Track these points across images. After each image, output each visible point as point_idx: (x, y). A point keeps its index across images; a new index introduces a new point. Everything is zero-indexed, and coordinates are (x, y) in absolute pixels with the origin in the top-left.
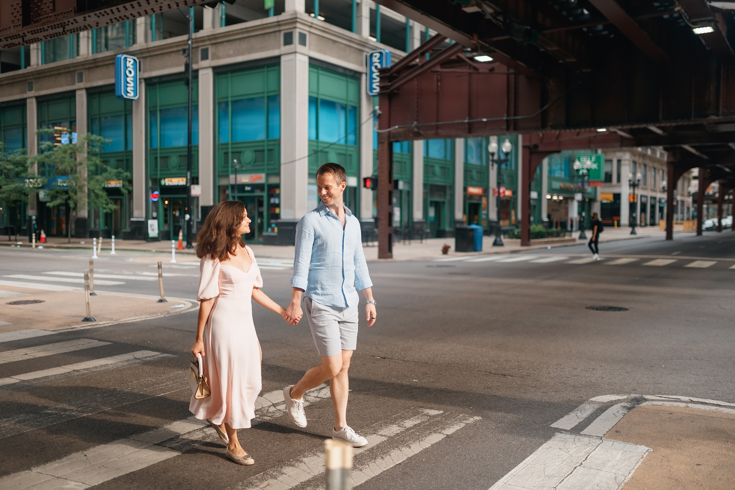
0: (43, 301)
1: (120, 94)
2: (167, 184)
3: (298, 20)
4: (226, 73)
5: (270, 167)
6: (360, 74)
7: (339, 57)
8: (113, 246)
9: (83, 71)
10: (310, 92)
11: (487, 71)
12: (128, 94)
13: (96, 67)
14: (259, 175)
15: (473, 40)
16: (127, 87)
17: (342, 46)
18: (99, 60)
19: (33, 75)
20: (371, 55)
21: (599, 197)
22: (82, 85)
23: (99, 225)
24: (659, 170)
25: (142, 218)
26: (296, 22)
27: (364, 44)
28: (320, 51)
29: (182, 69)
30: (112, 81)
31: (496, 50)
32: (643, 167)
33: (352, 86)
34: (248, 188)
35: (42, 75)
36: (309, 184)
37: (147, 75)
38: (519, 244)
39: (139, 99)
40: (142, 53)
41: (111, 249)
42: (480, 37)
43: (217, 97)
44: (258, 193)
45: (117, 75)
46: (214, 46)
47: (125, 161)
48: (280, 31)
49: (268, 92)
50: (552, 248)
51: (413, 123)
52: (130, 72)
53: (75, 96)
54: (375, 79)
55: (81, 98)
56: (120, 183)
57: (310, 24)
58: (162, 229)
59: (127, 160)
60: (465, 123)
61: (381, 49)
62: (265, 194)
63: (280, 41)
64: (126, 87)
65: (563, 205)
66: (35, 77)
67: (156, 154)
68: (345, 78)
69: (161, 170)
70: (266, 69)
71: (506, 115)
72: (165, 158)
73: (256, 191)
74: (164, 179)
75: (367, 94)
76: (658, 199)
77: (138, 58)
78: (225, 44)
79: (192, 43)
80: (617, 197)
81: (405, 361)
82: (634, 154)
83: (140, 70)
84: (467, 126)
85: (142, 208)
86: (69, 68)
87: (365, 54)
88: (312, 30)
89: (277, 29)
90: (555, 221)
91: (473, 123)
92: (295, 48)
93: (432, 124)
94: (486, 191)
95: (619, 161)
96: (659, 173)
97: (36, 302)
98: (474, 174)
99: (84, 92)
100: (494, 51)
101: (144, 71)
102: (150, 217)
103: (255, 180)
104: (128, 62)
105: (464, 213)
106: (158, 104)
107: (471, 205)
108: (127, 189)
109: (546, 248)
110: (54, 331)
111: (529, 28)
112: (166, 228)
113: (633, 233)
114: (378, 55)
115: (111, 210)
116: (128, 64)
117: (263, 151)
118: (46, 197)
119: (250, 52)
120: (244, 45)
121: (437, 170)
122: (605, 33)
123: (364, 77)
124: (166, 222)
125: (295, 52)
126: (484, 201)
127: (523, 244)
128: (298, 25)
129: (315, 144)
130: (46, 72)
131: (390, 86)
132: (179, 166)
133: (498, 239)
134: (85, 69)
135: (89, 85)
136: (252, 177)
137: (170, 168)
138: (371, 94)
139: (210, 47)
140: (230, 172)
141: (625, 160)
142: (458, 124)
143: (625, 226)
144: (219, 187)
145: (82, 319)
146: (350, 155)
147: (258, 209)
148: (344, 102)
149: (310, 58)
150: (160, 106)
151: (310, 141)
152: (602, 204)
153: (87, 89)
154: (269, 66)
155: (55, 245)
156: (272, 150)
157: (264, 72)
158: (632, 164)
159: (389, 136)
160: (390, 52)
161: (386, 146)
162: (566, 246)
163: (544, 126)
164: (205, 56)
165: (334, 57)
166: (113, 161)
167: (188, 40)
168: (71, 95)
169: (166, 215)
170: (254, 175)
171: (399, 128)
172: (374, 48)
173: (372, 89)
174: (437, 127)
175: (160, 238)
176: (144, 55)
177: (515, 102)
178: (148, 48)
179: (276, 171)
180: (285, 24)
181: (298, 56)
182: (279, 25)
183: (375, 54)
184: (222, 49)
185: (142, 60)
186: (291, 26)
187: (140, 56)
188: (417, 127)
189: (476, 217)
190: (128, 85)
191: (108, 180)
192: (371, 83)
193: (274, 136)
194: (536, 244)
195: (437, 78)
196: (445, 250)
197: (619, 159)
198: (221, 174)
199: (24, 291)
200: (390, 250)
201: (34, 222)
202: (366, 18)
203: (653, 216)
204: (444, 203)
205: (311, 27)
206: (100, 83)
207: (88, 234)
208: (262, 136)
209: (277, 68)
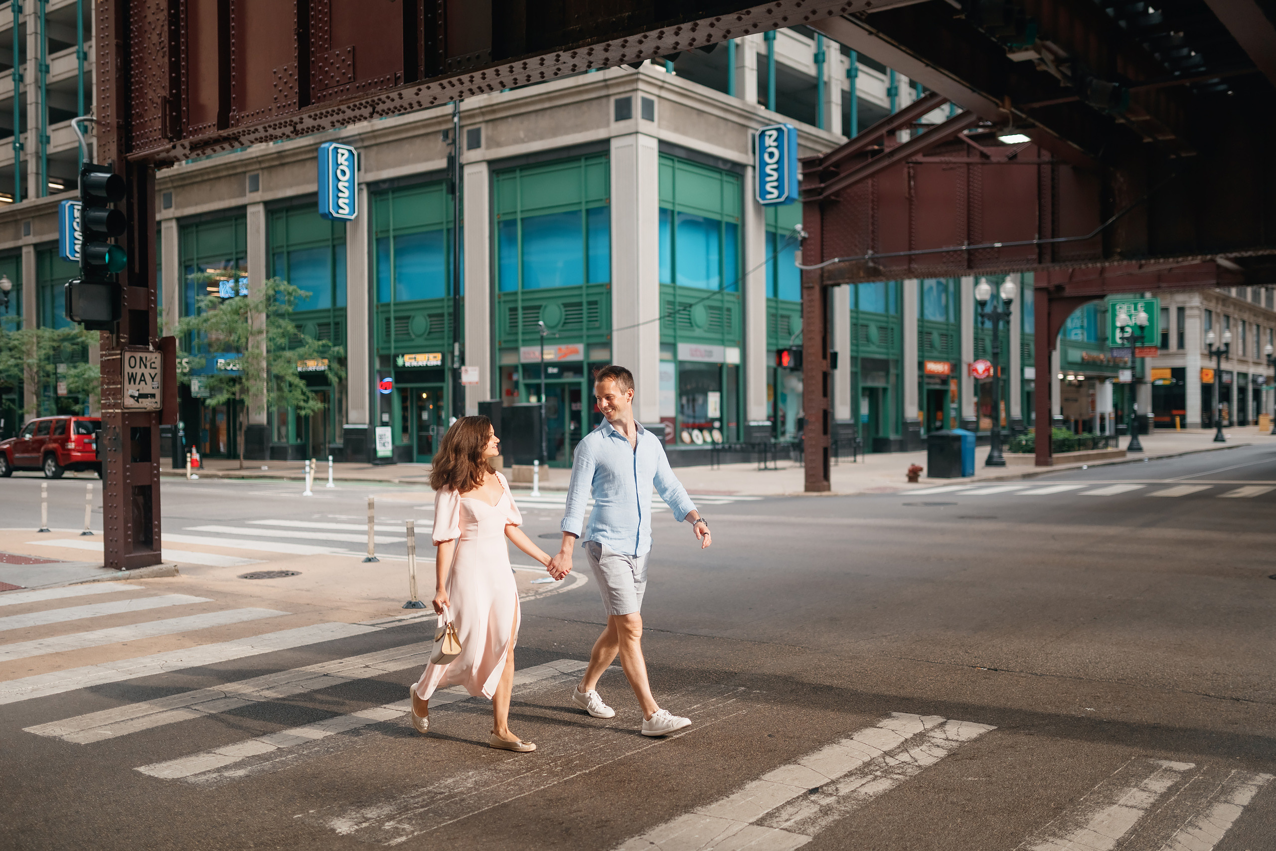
0: (298, 573)
1: (327, 211)
2: (407, 364)
3: (641, 76)
4: (512, 170)
5: (592, 332)
6: (744, 166)
7: (708, 140)
8: (331, 474)
9: (260, 172)
10: (660, 201)
11: (1005, 159)
12: (341, 211)
13: (283, 165)
14: (572, 346)
15: (1004, 107)
16: (339, 198)
17: (713, 118)
18: (287, 153)
19: (172, 181)
20: (763, 133)
21: (1150, 376)
22: (258, 196)
23: (287, 436)
24: (1250, 324)
25: (364, 424)
26: (638, 80)
27: (748, 115)
28: (676, 130)
29: (442, 164)
30: (311, 188)
31: (1037, 124)
32: (1222, 319)
33: (730, 190)
34: (552, 370)
35: (187, 182)
36: (662, 361)
37: (371, 177)
38: (1033, 461)
39: (357, 217)
40: (362, 140)
41: (327, 479)
42: (1015, 104)
43: (496, 212)
44: (569, 378)
45: (321, 178)
46: (490, 124)
47: (332, 326)
48: (608, 96)
49: (587, 202)
50: (1089, 467)
51: (866, 253)
52: (343, 173)
53: (244, 216)
54: (770, 175)
55: (256, 219)
56: (323, 363)
57: (660, 83)
58: (398, 443)
59: (337, 324)
60: (962, 250)
61: (779, 123)
62: (584, 380)
63: (608, 114)
64: (336, 199)
65: (1083, 390)
66: (175, 184)
67: (389, 312)
68: (717, 176)
69: (396, 341)
70: (583, 163)
71: (1037, 236)
72: (403, 320)
73: (566, 374)
74: (403, 356)
75: (756, 202)
76: (1250, 377)
77: (356, 149)
78: (510, 120)
79: (460, 119)
80: (1179, 373)
81: (1036, 674)
82: (1206, 298)
83: (359, 169)
84: (966, 256)
85: (363, 408)
86: (235, 167)
87: (750, 132)
88: (664, 94)
89: (603, 93)
90: (1072, 419)
91: (977, 250)
92: (637, 124)
93: (902, 253)
94: (956, 367)
95: (1181, 310)
96: (1251, 330)
97: (286, 574)
98: (935, 337)
99: (261, 209)
100: (1033, 126)
101: (366, 171)
102: (378, 422)
103: (565, 355)
104: (339, 155)
105: (921, 408)
106: (391, 227)
107: (931, 393)
108: (336, 374)
109: (1080, 468)
110: (373, 625)
111: (1117, 84)
112: (405, 441)
113: (1219, 438)
114: (775, 134)
115: (313, 411)
116: (341, 160)
117: (580, 304)
118: (202, 389)
119: (555, 132)
120: (544, 122)
121: (874, 332)
122: (1222, 87)
123: (749, 172)
124: (405, 430)
125: (637, 133)
126: (953, 387)
127: (1038, 463)
128: (641, 86)
129: (671, 291)
130: (196, 176)
131: (823, 189)
132: (430, 333)
133: (996, 454)
134: (262, 169)
135: (269, 196)
136: (560, 349)
137: (413, 337)
138: (762, 202)
139: (483, 126)
140: (520, 342)
141: (1192, 308)
142: (948, 252)
143: (1194, 425)
144: (501, 368)
145: (404, 603)
146: (729, 310)
147: (570, 406)
148: (717, 217)
149: (661, 142)
150: (394, 230)
151: (662, 285)
152: (1155, 387)
153: (266, 204)
154: (588, 157)
155: (220, 473)
156: (595, 303)
157: (580, 167)
158: (1204, 315)
159: (822, 276)
160: (795, 129)
161: (817, 293)
162: (1113, 464)
163: (1107, 255)
164: (474, 143)
165: (699, 139)
166: (311, 326)
167: (454, 115)
168: (239, 214)
169: (405, 419)
170: (563, 347)
171: (839, 261)
172: (767, 121)
173: (764, 193)
174: (910, 259)
175: (395, 459)
176: (366, 143)
177: (1053, 213)
178: (373, 131)
179: (604, 340)
180: (618, 85)
181: (641, 139)
182: (607, 87)
183: (768, 133)
184: (505, 130)
185: (363, 152)
186: (628, 88)
187: (359, 144)
188: (873, 259)
189: (939, 414)
190: (340, 195)
191: (303, 358)
192: (763, 183)
193: (599, 278)
194: (1062, 462)
195: (909, 173)
196: (913, 475)
197: (1180, 305)
198: (503, 345)
199: (251, 556)
200: (826, 476)
201: (181, 433)
202: (752, 69)
203: (1242, 409)
204: (885, 390)
205: (661, 87)
206: (290, 192)
207: (268, 453)
208: (578, 279)
209: (603, 160)
